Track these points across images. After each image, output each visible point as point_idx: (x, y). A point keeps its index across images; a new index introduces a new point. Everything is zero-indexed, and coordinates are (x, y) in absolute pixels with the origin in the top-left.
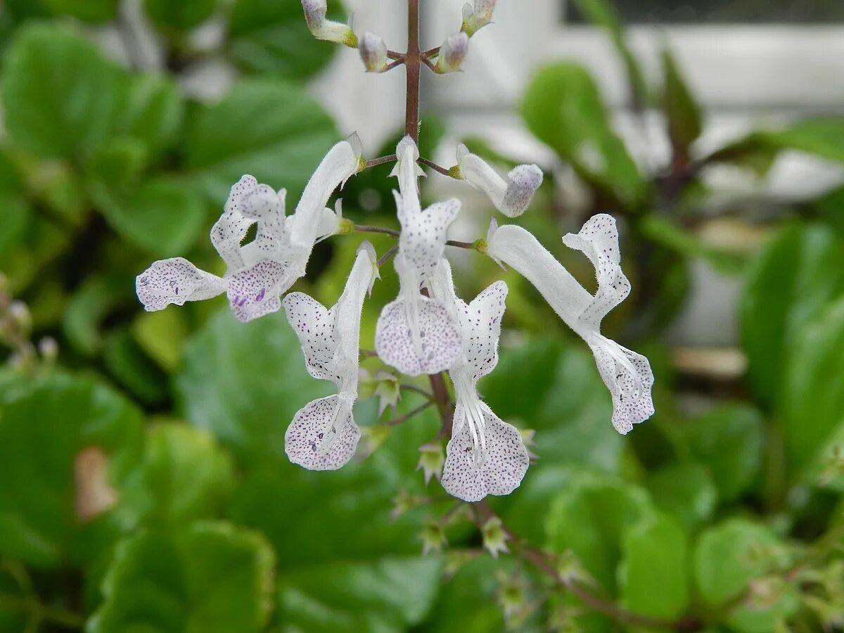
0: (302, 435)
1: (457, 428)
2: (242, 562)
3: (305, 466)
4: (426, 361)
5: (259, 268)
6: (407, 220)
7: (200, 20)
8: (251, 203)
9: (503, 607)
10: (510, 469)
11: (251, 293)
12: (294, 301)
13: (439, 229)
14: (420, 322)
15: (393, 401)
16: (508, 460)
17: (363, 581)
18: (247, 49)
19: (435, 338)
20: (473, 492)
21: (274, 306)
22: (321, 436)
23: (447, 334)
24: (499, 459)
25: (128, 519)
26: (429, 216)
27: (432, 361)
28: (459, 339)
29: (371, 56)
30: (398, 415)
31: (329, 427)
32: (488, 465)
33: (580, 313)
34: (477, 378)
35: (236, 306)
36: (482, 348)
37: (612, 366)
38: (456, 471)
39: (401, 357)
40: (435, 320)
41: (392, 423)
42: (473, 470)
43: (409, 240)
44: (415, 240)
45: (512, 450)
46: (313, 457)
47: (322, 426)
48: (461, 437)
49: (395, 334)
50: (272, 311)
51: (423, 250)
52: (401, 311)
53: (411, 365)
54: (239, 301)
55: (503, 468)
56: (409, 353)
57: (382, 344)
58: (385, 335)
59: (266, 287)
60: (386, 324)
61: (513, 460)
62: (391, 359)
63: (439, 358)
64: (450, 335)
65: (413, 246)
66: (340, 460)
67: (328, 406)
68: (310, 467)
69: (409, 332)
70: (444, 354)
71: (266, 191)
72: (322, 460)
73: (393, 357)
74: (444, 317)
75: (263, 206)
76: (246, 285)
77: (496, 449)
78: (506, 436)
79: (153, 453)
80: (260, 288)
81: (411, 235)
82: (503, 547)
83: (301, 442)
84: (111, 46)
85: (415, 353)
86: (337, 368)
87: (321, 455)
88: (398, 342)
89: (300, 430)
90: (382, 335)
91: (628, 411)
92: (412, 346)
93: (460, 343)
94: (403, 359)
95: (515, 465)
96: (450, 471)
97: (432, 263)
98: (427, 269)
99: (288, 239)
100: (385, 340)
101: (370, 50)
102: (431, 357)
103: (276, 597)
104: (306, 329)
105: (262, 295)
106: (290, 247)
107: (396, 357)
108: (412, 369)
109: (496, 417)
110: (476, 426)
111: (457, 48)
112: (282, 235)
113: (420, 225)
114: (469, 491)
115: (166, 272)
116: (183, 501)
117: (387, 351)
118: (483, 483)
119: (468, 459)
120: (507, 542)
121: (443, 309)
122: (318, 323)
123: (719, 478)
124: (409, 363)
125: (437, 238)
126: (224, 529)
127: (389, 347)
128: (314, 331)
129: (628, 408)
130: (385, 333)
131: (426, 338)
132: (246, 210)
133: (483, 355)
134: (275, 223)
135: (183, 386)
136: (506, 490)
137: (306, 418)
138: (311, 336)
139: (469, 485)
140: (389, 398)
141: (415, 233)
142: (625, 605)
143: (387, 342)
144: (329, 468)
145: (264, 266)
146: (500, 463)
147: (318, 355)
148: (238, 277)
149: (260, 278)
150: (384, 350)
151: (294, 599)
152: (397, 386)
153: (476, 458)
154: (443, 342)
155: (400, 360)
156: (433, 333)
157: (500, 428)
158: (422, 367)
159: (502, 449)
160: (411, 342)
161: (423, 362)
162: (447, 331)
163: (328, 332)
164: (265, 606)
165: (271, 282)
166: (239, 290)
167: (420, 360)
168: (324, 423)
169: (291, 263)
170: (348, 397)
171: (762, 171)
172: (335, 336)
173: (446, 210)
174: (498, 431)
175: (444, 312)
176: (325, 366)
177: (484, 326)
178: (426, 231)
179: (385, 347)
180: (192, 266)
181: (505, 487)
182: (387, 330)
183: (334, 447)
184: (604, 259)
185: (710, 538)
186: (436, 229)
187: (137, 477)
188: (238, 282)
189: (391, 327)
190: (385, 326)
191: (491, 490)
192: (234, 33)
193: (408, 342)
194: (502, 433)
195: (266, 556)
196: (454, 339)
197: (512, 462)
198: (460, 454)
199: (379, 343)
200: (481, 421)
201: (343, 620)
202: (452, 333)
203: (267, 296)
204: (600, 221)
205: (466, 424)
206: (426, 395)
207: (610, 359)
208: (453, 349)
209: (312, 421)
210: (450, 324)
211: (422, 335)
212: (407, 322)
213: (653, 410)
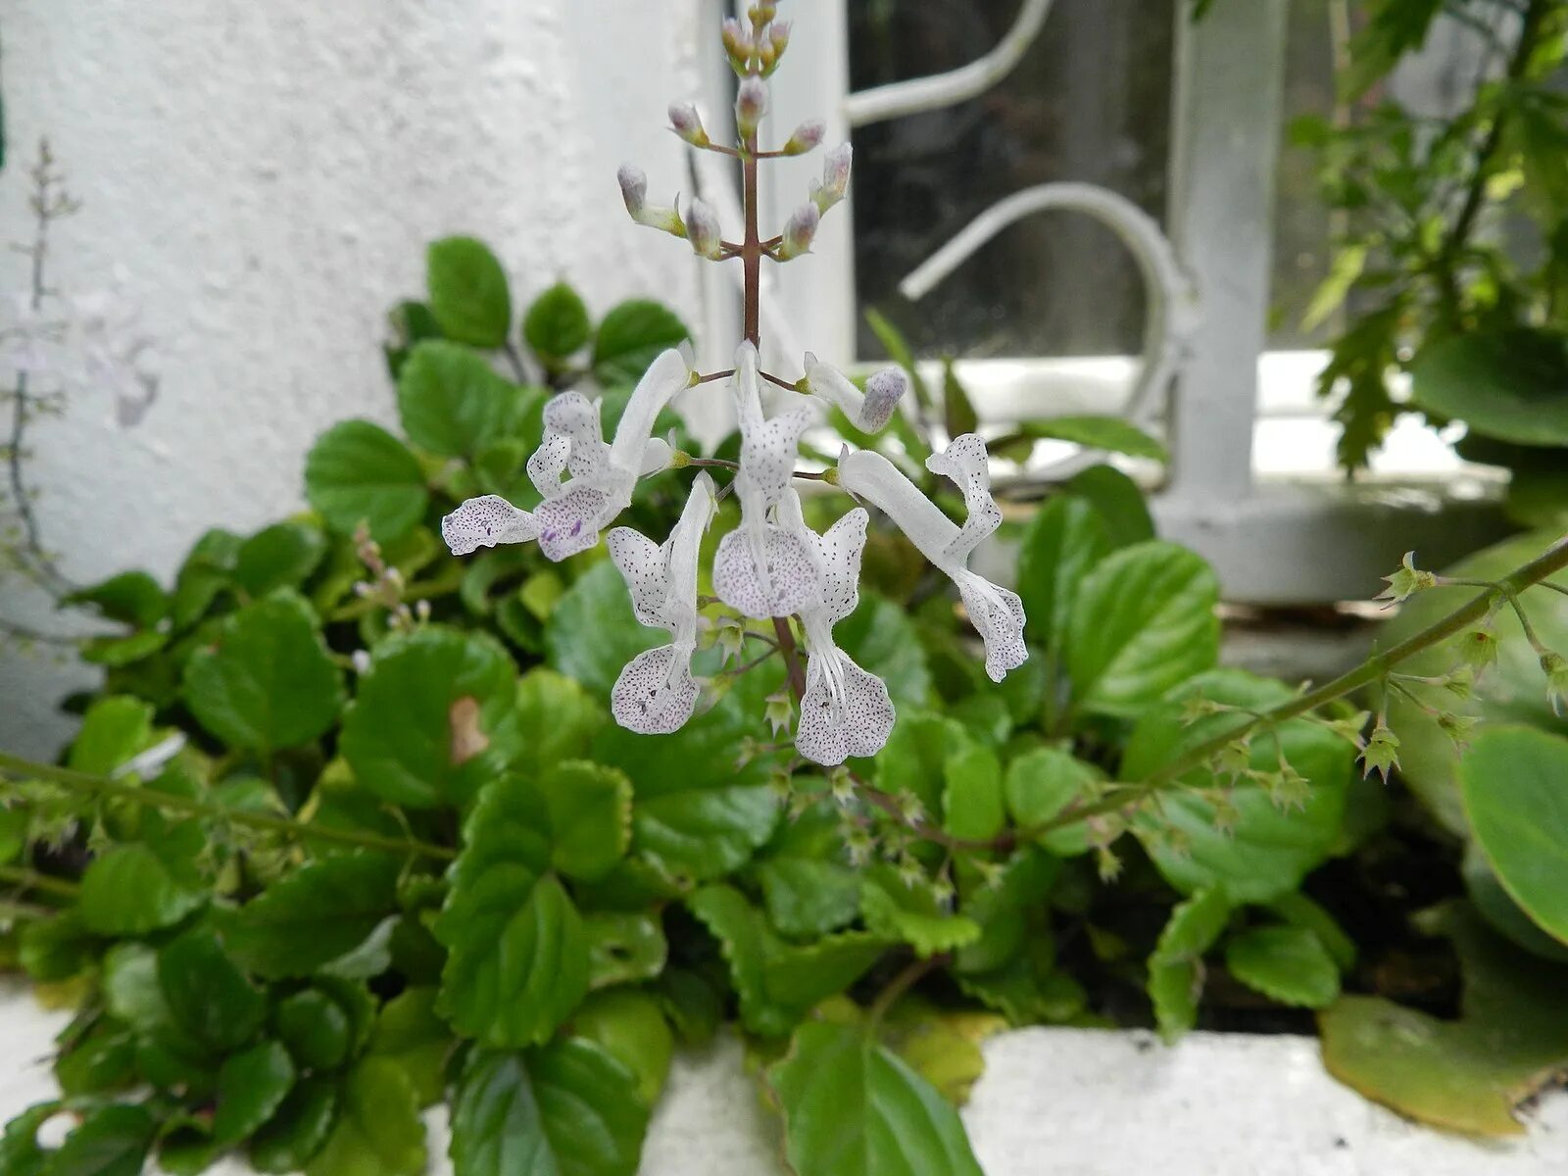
0: (632, 692)
1: (812, 682)
2: (607, 793)
3: (635, 730)
4: (776, 601)
5: (574, 498)
6: (749, 429)
7: (572, 349)
8: (559, 414)
9: (849, 849)
10: (874, 726)
11: (566, 526)
12: (619, 537)
13: (788, 440)
14: (768, 555)
15: (737, 651)
16: (871, 716)
17: (713, 808)
18: (608, 369)
19: (786, 573)
20: (831, 755)
21: (592, 541)
22: (653, 693)
23: (800, 569)
24: (860, 713)
25: (500, 761)
26: (776, 425)
27: (783, 601)
28: (814, 574)
29: (701, 232)
30: (742, 664)
31: (663, 683)
32: (848, 722)
33: (946, 545)
34: (833, 622)
35: (546, 542)
36: (839, 586)
37: (984, 606)
38: (812, 730)
39: (745, 596)
40: (784, 552)
41: (736, 673)
42: (831, 729)
43: (752, 454)
44: (759, 453)
45: (876, 704)
46: (643, 718)
47: (655, 682)
48: (816, 690)
49: (737, 570)
50: (588, 546)
51: (770, 466)
52: (744, 543)
53: (758, 606)
54: (547, 536)
55: (866, 725)
56: (754, 592)
57: (721, 582)
58: (726, 570)
59: (584, 520)
60: (727, 557)
61: (877, 716)
62: (733, 600)
63: (791, 597)
64: (803, 569)
65: (757, 461)
66: (675, 721)
67: (662, 658)
68: (640, 730)
69: (754, 568)
70: (798, 592)
71: (578, 401)
72: (655, 722)
73: (736, 597)
74: (796, 548)
75: (576, 419)
76: (558, 517)
77: (857, 703)
78: (869, 688)
79: (524, 698)
80: (575, 522)
81: (755, 447)
82: (850, 794)
83: (631, 701)
84: (501, 366)
85: (762, 592)
86: (670, 614)
87: (654, 717)
88: (741, 579)
89: (630, 686)
90: (722, 571)
91: (1000, 656)
92: (757, 585)
93: (816, 578)
94: (747, 600)
95: (879, 721)
96: (805, 730)
97: (780, 484)
98: (774, 491)
99: (607, 459)
100: (725, 577)
101: (700, 222)
102: (782, 596)
103: (634, 826)
104: (633, 569)
105: (577, 529)
106: (609, 470)
107: (739, 598)
108: (759, 611)
109: (857, 666)
110: (834, 677)
111: (805, 220)
112: (600, 454)
113: (764, 436)
114: (827, 753)
115: (479, 510)
116: (552, 741)
117: (727, 590)
118: (843, 744)
119: (825, 716)
120: (855, 790)
121: (795, 538)
122: (647, 561)
123: (1013, 708)
124: (755, 604)
125: (786, 451)
126: (588, 766)
127: (730, 585)
128: (643, 571)
129: (999, 652)
130: (724, 568)
131: (775, 574)
132: (554, 423)
133: (841, 595)
134: (590, 441)
135: (553, 638)
136: (870, 750)
137: (636, 673)
138: (640, 577)
139: (827, 746)
140: (732, 647)
141: (759, 445)
142: (947, 829)
143: (728, 579)
144: (664, 731)
145: (580, 495)
146: (862, 719)
147: (649, 598)
148: (549, 507)
149: (575, 509)
150: (725, 589)
151: (651, 826)
152: (741, 634)
153: (835, 715)
154: (796, 579)
155: (744, 600)
156: (783, 568)
157: (860, 678)
158: (770, 609)
159: (864, 703)
160: (757, 579)
161: (772, 603)
162: (800, 564)
163: (659, 572)
164: (626, 835)
165: (589, 514)
166: (549, 522)
167: (768, 601)
168: (657, 677)
169: (613, 492)
170: (684, 647)
171: (1021, 459)
172: (668, 576)
173: (796, 418)
174: (859, 682)
175: (796, 542)
176: (657, 611)
177: (841, 559)
178: (773, 443)
179: (725, 585)
180: (508, 504)
181: (867, 747)
182: (728, 564)
183: (669, 705)
184: (972, 484)
185: (1019, 763)
186: (785, 440)
187: (509, 721)
188: (548, 513)
189: (732, 561)
190: (724, 559)
191: (852, 751)
192: (598, 359)
193: (753, 579)
194: (863, 685)
195: (626, 790)
196: (808, 574)
197: (875, 718)
198: (815, 710)
199: (718, 581)
200: (839, 671)
201: (696, 843)
202: (808, 567)
203: (584, 530)
204: (966, 442)
205: (823, 675)
206: (769, 641)
207: (980, 597)
208: (807, 588)
209: (643, 676)
210: (803, 556)
211: (770, 570)
212: (751, 556)
213: (1026, 653)
